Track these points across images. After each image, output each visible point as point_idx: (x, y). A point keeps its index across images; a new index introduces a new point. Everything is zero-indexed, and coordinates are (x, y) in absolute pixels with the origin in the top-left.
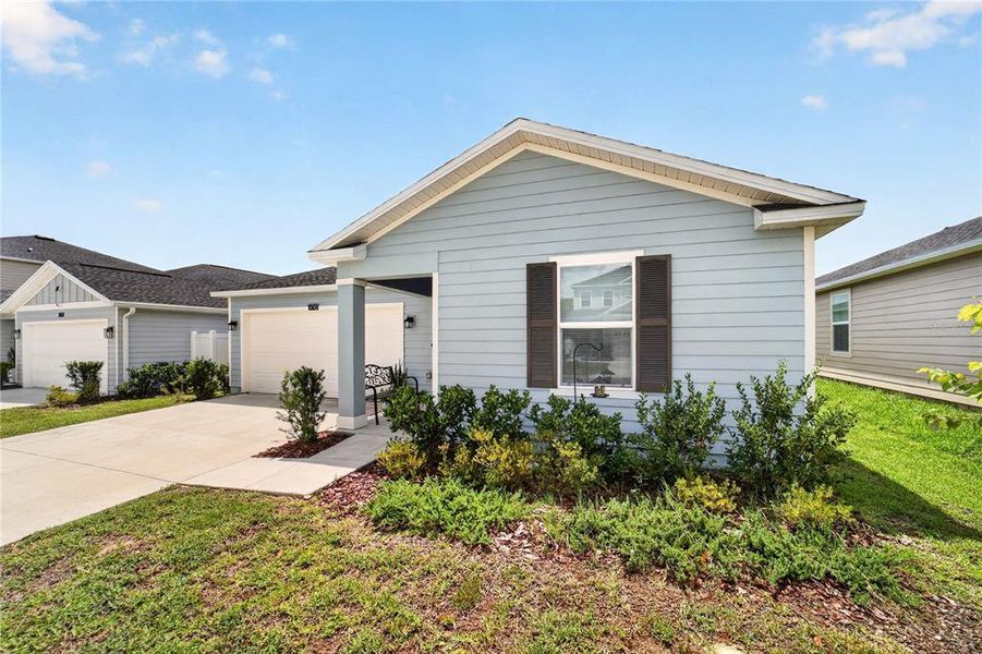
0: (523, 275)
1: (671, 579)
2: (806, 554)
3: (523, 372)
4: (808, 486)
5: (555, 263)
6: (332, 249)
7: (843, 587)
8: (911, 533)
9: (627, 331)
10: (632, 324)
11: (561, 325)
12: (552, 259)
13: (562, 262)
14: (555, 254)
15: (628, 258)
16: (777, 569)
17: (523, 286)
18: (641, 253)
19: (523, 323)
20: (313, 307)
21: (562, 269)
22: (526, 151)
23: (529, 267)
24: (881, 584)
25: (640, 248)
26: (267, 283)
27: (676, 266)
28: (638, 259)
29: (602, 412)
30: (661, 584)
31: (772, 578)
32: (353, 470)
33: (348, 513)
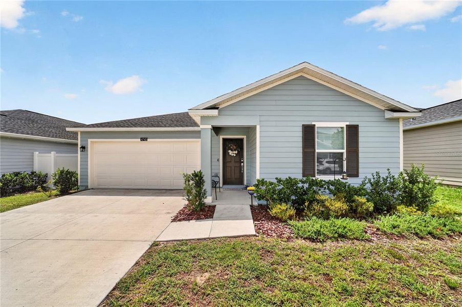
0: (300, 129)
3: (301, 171)
5: (315, 125)
6: (204, 109)
9: (342, 154)
10: (344, 151)
11: (317, 151)
12: (313, 123)
13: (318, 124)
14: (315, 121)
15: (343, 125)
17: (300, 134)
18: (348, 123)
19: (301, 150)
20: (143, 139)
21: (318, 128)
22: (302, 76)
23: (304, 126)
25: (347, 121)
26: (103, 125)
27: (360, 129)
28: (347, 125)
32: (252, 221)
33: (289, 239)
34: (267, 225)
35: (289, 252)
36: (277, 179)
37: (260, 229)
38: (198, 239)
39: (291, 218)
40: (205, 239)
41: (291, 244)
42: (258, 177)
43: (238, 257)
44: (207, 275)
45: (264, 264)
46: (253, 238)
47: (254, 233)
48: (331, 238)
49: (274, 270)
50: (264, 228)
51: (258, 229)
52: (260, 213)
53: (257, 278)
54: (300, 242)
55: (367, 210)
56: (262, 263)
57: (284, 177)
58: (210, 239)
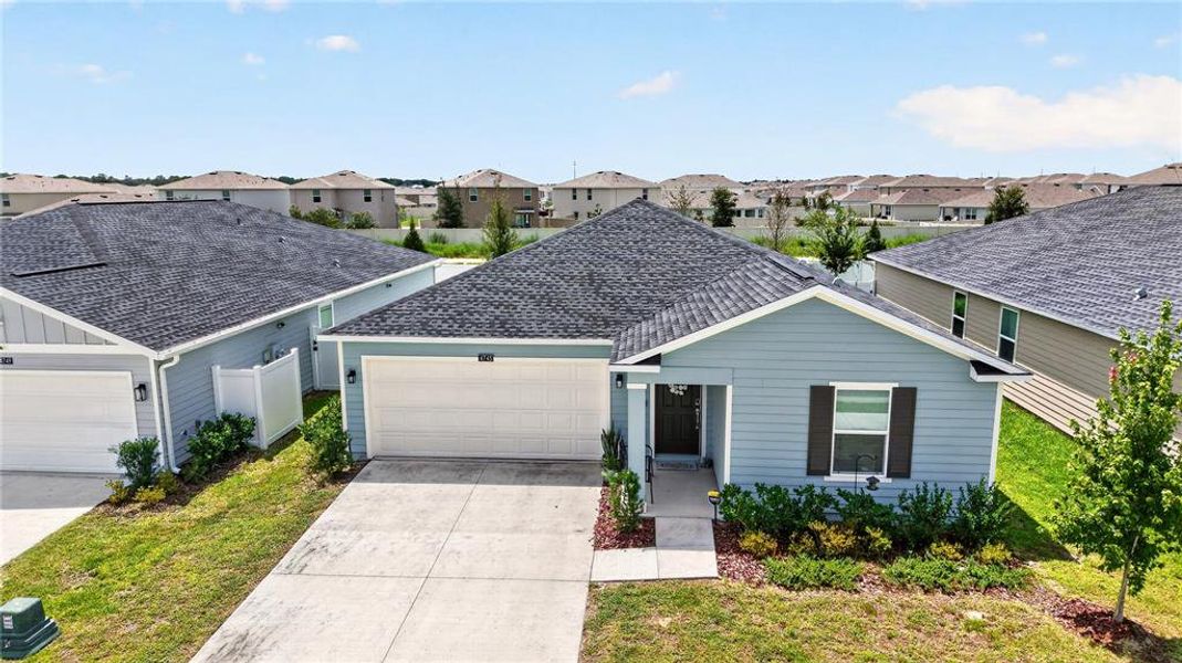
0: (807, 394)
1: (944, 592)
2: (994, 576)
4: (993, 543)
5: (833, 387)
6: (636, 363)
7: (1006, 587)
8: (1034, 560)
9: (884, 436)
10: (887, 433)
11: (835, 431)
12: (831, 384)
13: (839, 386)
14: (834, 381)
15: (889, 387)
16: (983, 583)
17: (806, 403)
18: (897, 385)
19: (806, 429)
21: (839, 391)
22: (815, 299)
23: (814, 389)
24: (1020, 584)
25: (895, 381)
27: (920, 396)
28: (894, 389)
29: (877, 501)
30: (941, 595)
31: (983, 587)
32: (714, 553)
33: (759, 584)
34: (737, 563)
35: (754, 600)
36: (757, 485)
37: (724, 569)
38: (646, 581)
39: (770, 553)
40: (654, 580)
41: (759, 591)
42: (727, 480)
43: (697, 603)
44: (669, 619)
45: (726, 611)
46: (715, 581)
47: (716, 575)
48: (810, 586)
49: (734, 617)
50: (730, 567)
51: (722, 568)
52: (727, 537)
53: (717, 623)
54: (773, 590)
55: (881, 547)
56: (722, 610)
57: (770, 483)
58: (660, 580)
